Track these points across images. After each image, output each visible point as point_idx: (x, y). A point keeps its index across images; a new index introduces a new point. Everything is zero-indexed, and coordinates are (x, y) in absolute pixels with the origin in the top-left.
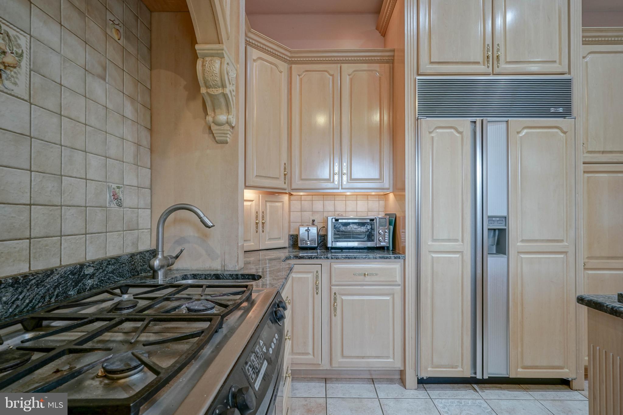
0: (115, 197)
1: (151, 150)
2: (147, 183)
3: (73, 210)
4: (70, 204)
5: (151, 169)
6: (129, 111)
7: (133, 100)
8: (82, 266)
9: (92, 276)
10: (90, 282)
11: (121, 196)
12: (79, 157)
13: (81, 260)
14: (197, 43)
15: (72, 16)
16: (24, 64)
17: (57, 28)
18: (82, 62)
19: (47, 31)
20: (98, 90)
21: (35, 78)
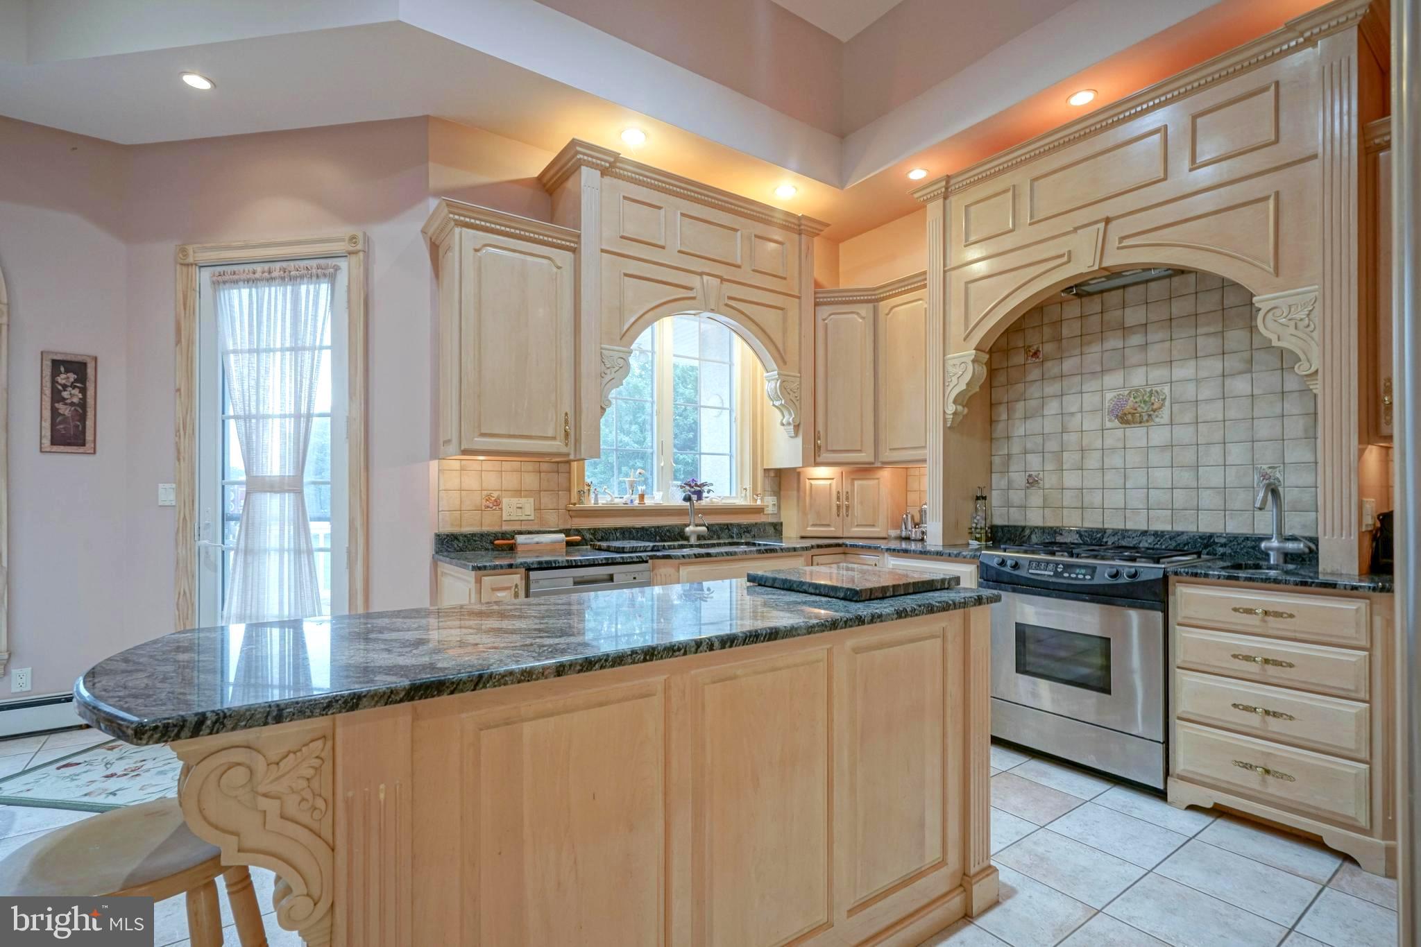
3: (1209, 492)
4: (1207, 486)
10: (1221, 550)
11: (1278, 475)
15: (1207, 344)
16: (1167, 403)
17: (1193, 363)
18: (1220, 371)
19: (1184, 371)
20: (1240, 385)
21: (1176, 407)
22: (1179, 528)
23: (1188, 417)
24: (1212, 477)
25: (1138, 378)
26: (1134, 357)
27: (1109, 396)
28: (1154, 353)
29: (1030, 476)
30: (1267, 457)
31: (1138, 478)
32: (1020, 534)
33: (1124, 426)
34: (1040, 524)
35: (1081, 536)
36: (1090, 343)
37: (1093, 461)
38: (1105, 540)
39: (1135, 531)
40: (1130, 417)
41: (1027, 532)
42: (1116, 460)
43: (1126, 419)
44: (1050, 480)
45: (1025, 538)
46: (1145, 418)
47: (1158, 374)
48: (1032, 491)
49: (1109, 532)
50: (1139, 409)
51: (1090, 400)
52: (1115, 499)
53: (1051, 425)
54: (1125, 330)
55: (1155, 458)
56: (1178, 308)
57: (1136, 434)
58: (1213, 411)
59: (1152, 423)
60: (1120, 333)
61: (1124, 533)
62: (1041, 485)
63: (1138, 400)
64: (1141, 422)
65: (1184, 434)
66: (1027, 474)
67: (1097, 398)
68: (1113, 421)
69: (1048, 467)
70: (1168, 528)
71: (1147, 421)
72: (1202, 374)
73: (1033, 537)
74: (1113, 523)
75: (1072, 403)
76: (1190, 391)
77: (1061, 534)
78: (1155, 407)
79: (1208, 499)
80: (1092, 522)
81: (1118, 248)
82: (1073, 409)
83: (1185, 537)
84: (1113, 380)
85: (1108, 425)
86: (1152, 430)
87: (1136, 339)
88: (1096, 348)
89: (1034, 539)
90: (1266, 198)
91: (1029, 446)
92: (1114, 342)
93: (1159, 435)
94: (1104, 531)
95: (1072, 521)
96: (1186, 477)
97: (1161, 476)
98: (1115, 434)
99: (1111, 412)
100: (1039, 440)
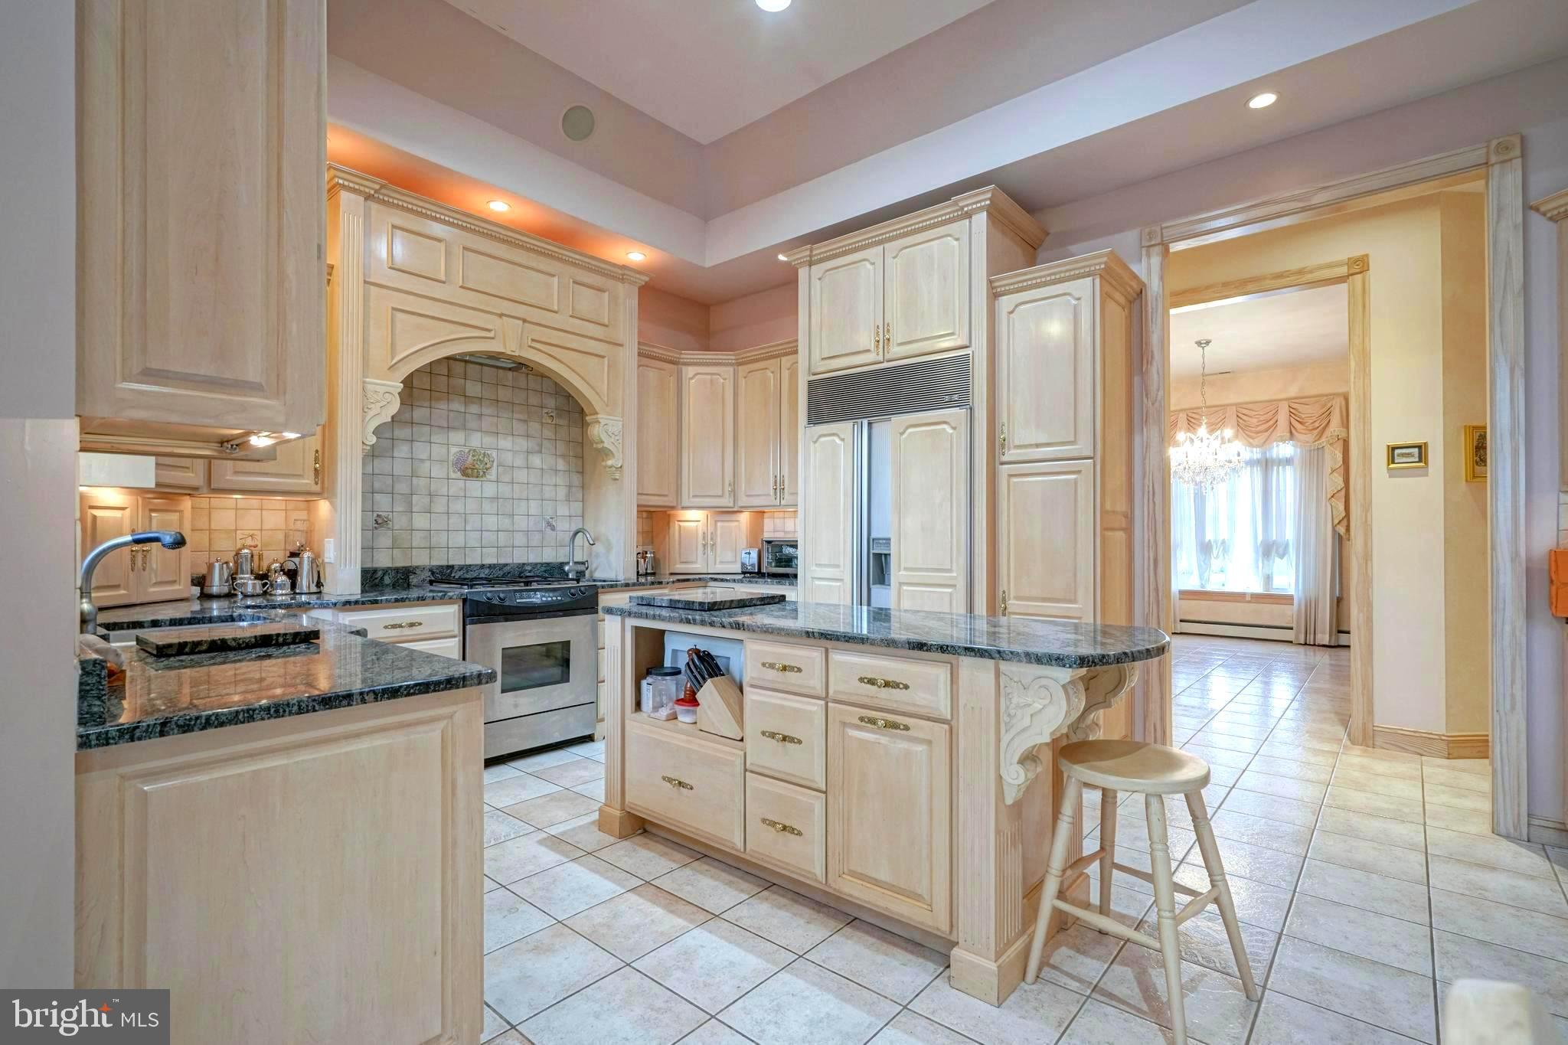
0: (549, 524)
1: (583, 487)
2: (580, 512)
3: (519, 534)
4: (518, 530)
5: (583, 501)
6: (561, 465)
7: (563, 456)
8: (524, 564)
9: (530, 572)
11: (554, 524)
12: (524, 503)
13: (526, 562)
14: (587, 415)
15: (519, 427)
16: (495, 464)
17: (510, 438)
18: (525, 449)
19: (505, 443)
20: (536, 461)
21: (500, 469)
22: (502, 561)
23: (507, 479)
24: (521, 523)
25: (476, 440)
26: (472, 423)
27: (454, 450)
28: (486, 423)
29: (378, 516)
30: (549, 512)
31: (474, 522)
32: (371, 577)
33: (464, 478)
34: (390, 565)
35: (433, 573)
36: (438, 399)
37: (440, 506)
38: (453, 575)
39: (476, 565)
40: (470, 471)
41: (380, 573)
42: (457, 506)
43: (469, 471)
44: (399, 522)
45: (377, 581)
46: (481, 473)
47: (488, 440)
48: (381, 531)
49: (456, 568)
50: (477, 466)
51: (438, 451)
52: (458, 540)
53: (401, 468)
54: (467, 399)
55: (487, 507)
56: (504, 394)
57: (473, 486)
58: (521, 476)
59: (484, 479)
60: (463, 399)
61: (467, 568)
62: (390, 526)
63: (475, 458)
64: (477, 477)
65: (505, 490)
66: (375, 515)
67: (444, 450)
68: (456, 473)
69: (398, 508)
70: (495, 562)
71: (482, 477)
72: (517, 448)
73: (386, 578)
74: (456, 560)
75: (421, 450)
76: (508, 458)
77: (415, 573)
78: (488, 466)
79: (520, 539)
80: (439, 560)
81: (530, 347)
82: (424, 456)
83: (508, 568)
84: (457, 437)
85: (452, 475)
86: (485, 484)
87: (474, 409)
88: (443, 405)
89: (387, 580)
90: (603, 357)
91: (377, 485)
92: (457, 406)
93: (490, 489)
94: (452, 567)
95: (421, 559)
96: (505, 523)
97: (491, 522)
98: (458, 484)
99: (455, 464)
100: (389, 480)
